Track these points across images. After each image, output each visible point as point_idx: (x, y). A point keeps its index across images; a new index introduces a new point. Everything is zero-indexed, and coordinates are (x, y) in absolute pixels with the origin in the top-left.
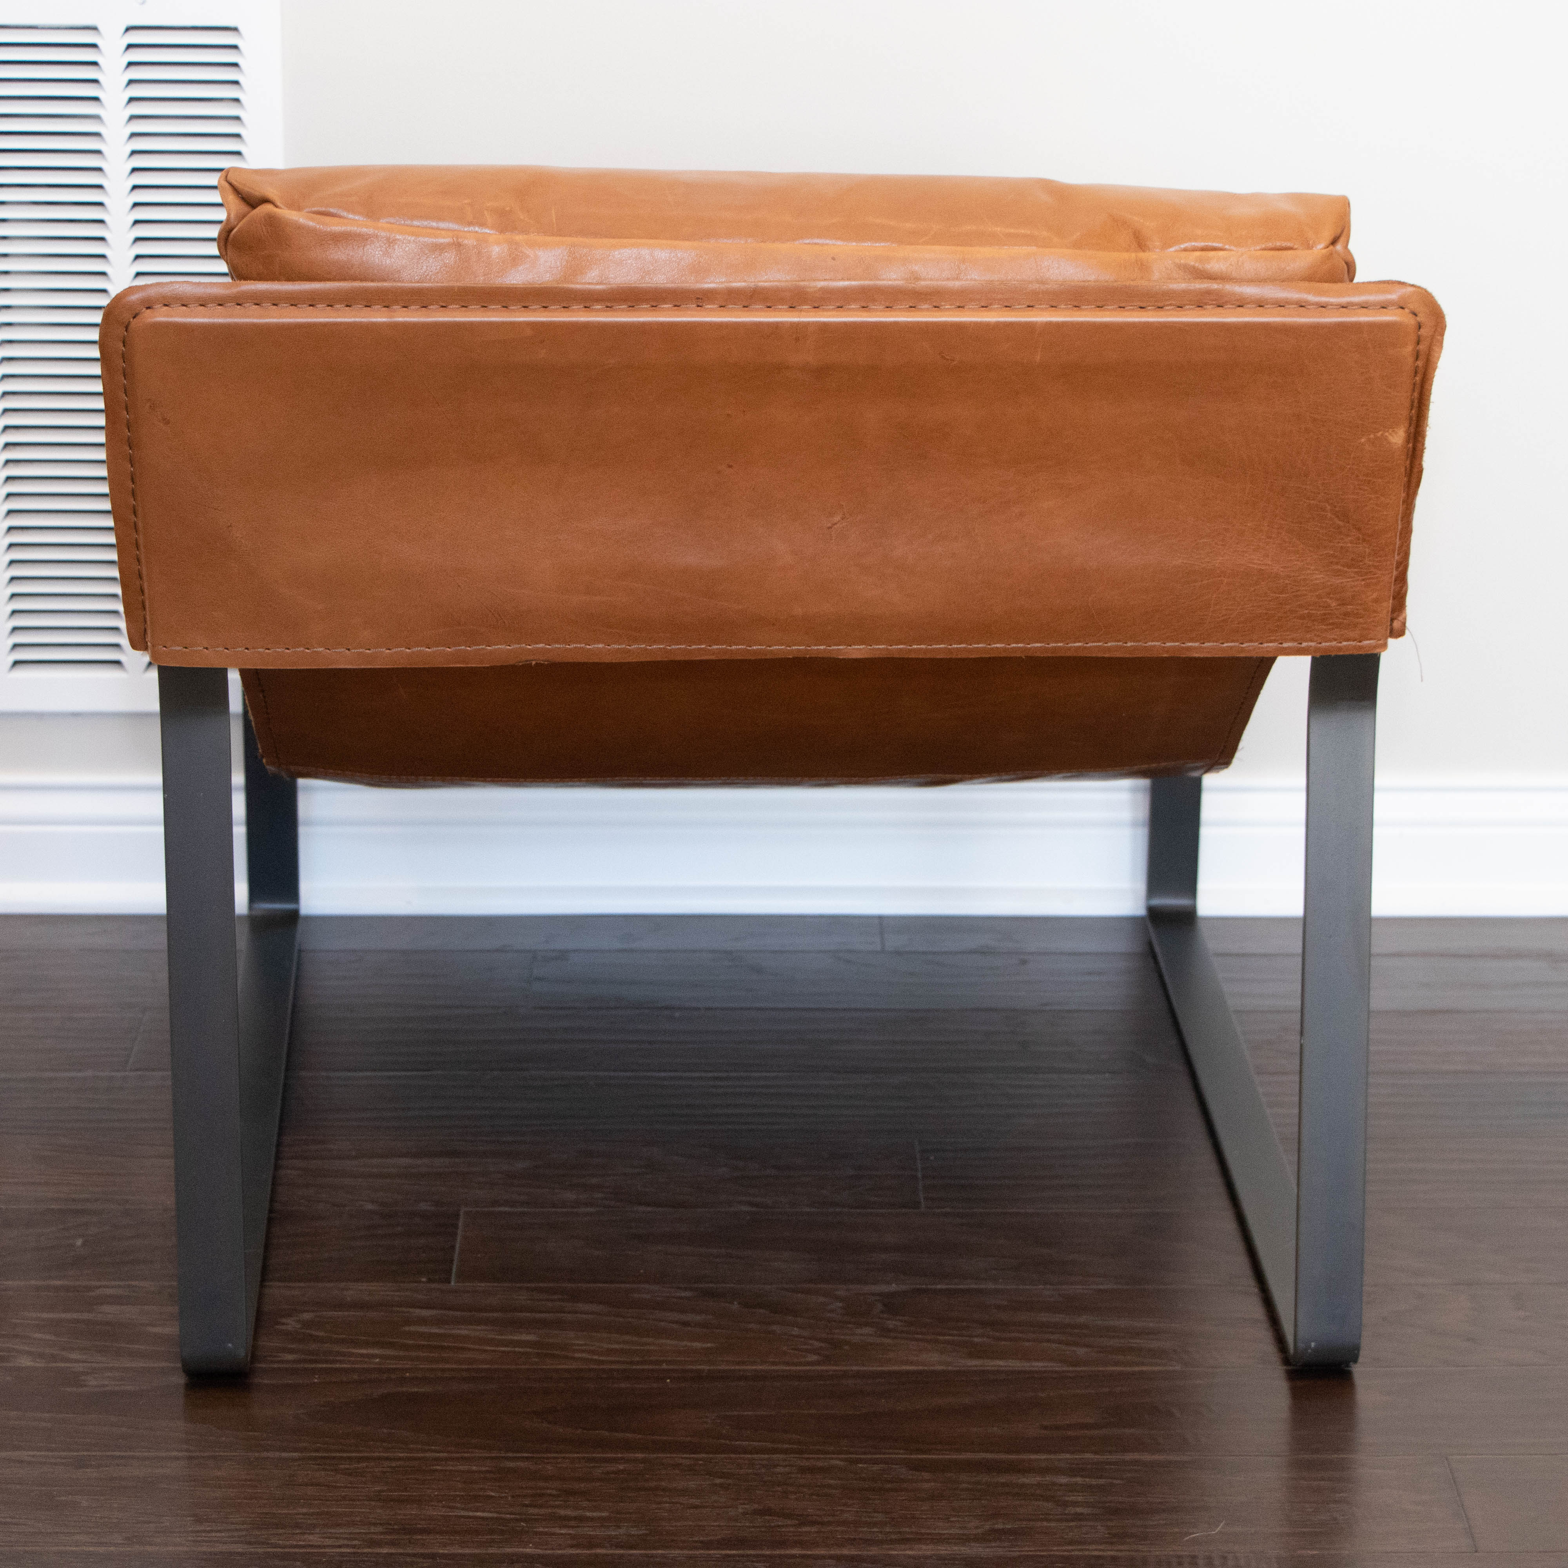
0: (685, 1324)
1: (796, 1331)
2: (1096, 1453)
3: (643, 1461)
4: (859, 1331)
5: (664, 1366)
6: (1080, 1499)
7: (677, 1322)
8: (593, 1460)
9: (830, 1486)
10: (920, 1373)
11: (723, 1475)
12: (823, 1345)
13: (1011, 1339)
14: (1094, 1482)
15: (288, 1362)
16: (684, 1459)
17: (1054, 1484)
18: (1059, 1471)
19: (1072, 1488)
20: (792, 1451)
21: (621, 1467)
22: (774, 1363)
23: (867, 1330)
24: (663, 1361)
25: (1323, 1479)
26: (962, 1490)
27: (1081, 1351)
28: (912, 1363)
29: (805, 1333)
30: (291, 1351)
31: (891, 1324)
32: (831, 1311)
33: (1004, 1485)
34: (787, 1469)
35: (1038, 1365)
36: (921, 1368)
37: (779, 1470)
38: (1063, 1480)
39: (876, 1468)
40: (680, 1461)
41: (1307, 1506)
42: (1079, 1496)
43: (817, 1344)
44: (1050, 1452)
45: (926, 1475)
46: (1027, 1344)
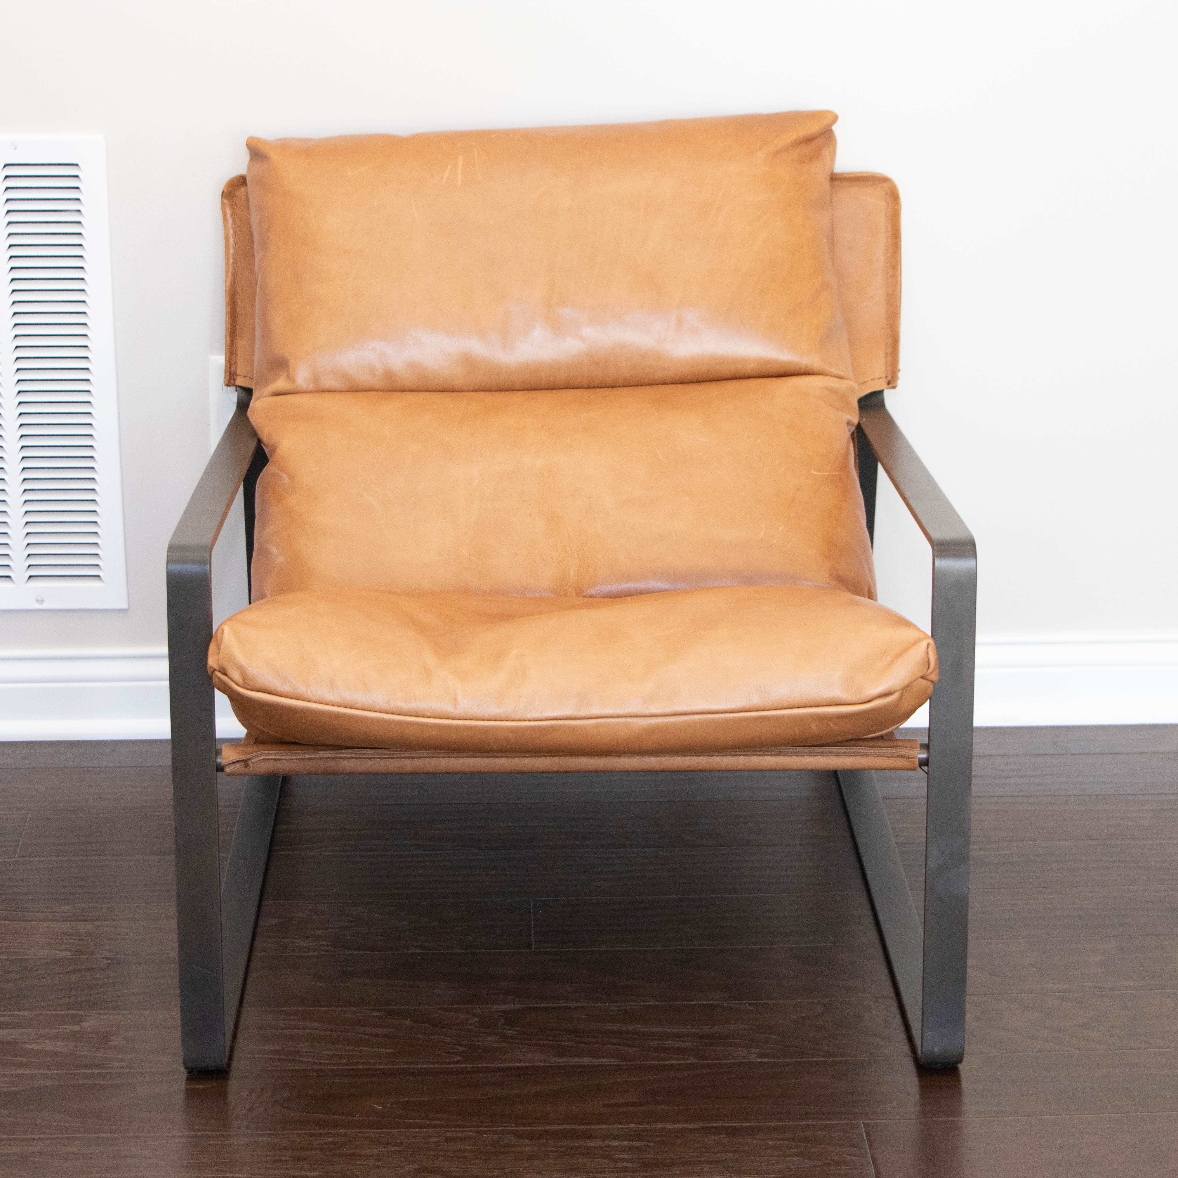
0: (376, 1036)
1: (448, 1040)
2: (639, 1123)
3: (345, 1135)
4: (488, 1039)
5: (361, 1067)
6: (626, 1157)
7: (370, 1035)
8: (313, 1135)
9: (465, 1151)
10: (527, 1068)
11: (397, 1144)
12: (465, 1049)
13: (586, 1043)
14: (636, 1144)
15: (116, 1068)
16: (372, 1133)
17: (609, 1146)
18: (615, 1138)
19: (621, 1149)
20: (441, 1126)
21: (331, 1140)
22: (433, 1063)
23: (494, 1038)
24: (360, 1063)
25: (783, 1139)
26: (551, 1151)
27: (631, 1050)
28: (521, 1061)
29: (453, 1041)
30: (119, 1060)
31: (509, 1033)
32: (471, 1024)
33: (579, 1147)
34: (438, 1139)
35: (603, 1061)
36: (527, 1064)
37: (433, 1140)
38: (616, 1143)
39: (495, 1137)
40: (371, 1135)
41: (772, 1158)
42: (625, 1154)
43: (461, 1049)
44: (607, 1124)
45: (527, 1142)
46: (597, 1046)
